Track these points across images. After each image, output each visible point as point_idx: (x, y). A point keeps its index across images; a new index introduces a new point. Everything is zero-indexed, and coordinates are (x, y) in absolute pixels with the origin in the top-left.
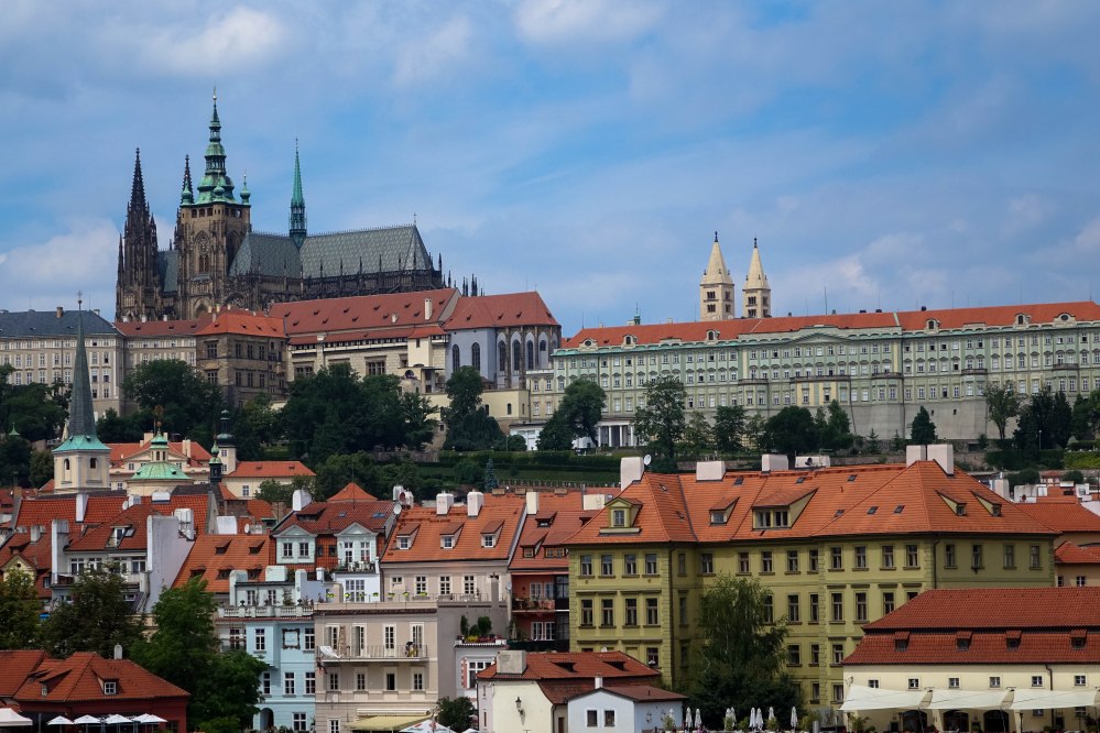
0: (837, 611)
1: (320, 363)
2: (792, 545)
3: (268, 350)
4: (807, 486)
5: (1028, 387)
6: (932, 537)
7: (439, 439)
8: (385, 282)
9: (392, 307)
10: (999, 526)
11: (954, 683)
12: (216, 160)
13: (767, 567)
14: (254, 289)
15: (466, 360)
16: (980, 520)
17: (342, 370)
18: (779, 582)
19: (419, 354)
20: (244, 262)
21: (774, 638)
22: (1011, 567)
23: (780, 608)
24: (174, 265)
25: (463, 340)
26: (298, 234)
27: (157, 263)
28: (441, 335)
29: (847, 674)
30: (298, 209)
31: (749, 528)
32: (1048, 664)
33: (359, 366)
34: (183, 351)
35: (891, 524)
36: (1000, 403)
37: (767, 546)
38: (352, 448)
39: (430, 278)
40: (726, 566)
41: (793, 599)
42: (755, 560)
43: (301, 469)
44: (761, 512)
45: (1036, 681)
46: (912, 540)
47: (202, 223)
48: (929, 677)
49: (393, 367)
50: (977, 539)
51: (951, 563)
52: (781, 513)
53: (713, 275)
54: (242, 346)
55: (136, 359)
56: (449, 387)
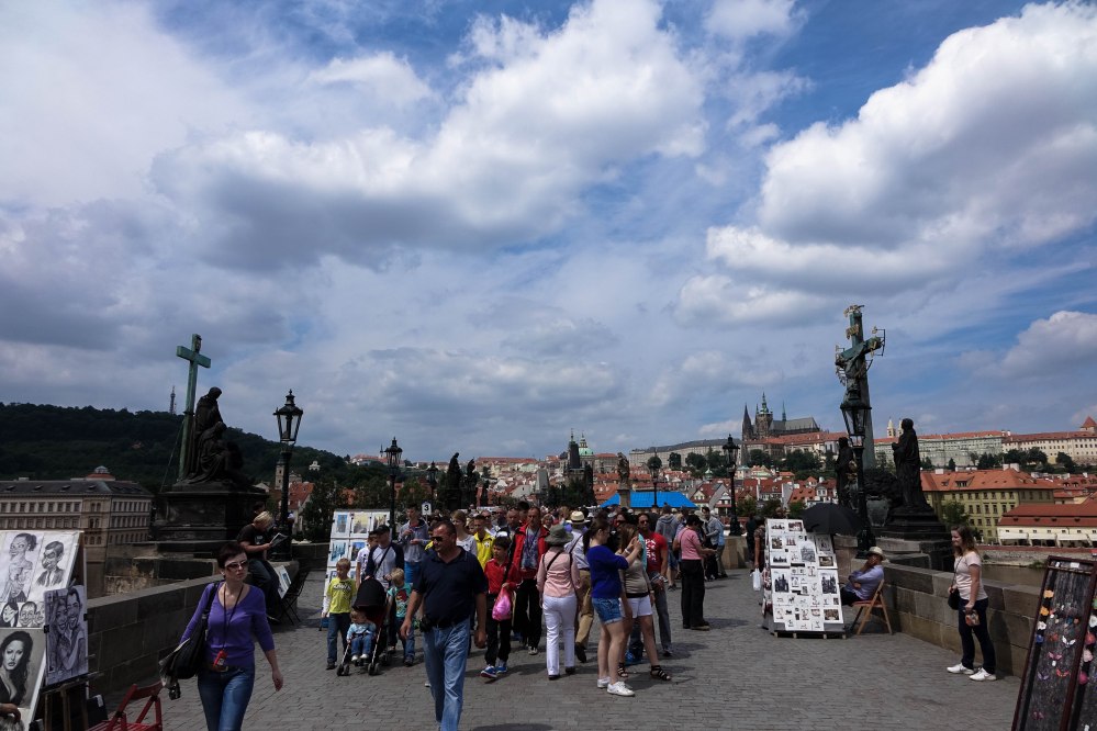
0: (987, 509)
1: (793, 450)
2: (969, 492)
3: (780, 447)
4: (971, 476)
5: (980, 452)
6: (1017, 490)
7: (824, 467)
8: (806, 431)
9: (810, 436)
10: (1036, 486)
11: (1035, 531)
12: (764, 404)
13: (961, 497)
14: (776, 433)
15: (829, 448)
16: (1030, 485)
17: (799, 451)
18: (966, 501)
19: (817, 447)
20: (772, 427)
21: (967, 517)
22: (1041, 498)
23: (967, 510)
24: (756, 427)
25: (828, 444)
26: (785, 420)
27: (751, 428)
28: (822, 443)
29: (998, 529)
30: (784, 415)
31: (955, 487)
32: (1067, 527)
33: (802, 449)
34: (760, 447)
35: (1003, 486)
36: (973, 457)
37: (961, 492)
38: (803, 469)
39: (817, 430)
40: (948, 498)
41: (971, 506)
42: (957, 496)
43: (791, 474)
44: (958, 483)
45: (1064, 531)
46: (1011, 491)
47: (762, 418)
48: (1026, 530)
49: (810, 450)
50: (1031, 490)
51: (1024, 497)
52: (965, 483)
53: (890, 427)
54: (774, 446)
55: (749, 449)
56: (826, 455)
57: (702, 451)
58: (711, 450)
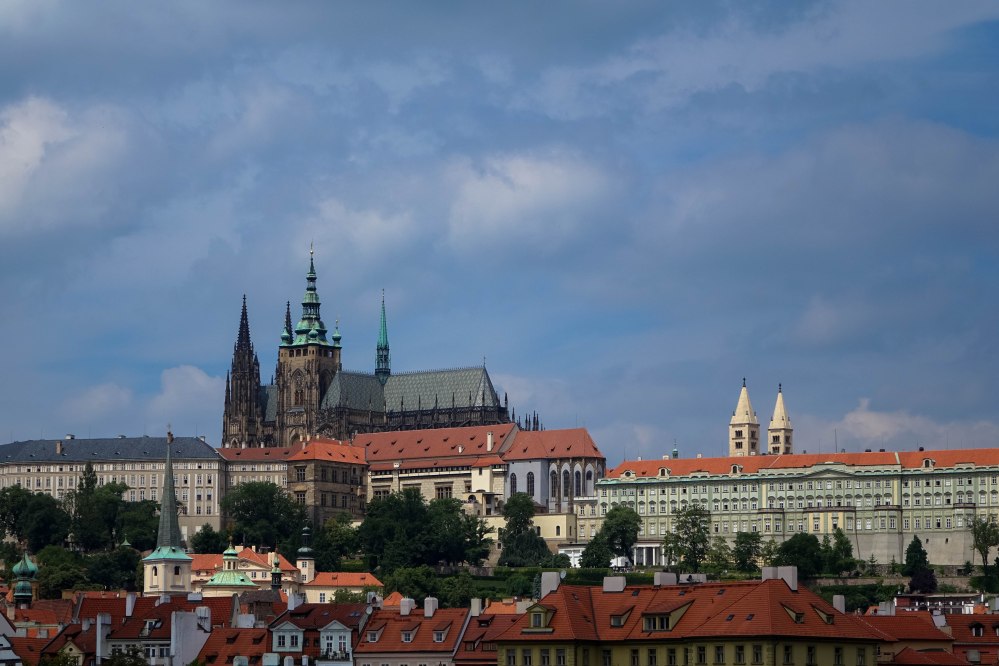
1: (396, 486)
2: (673, 644)
3: (351, 474)
4: (687, 597)
6: (774, 640)
7: (496, 556)
8: (457, 417)
9: (458, 438)
10: (831, 632)
12: (312, 306)
13: (652, 661)
14: (347, 421)
15: (522, 487)
16: (815, 627)
19: (481, 481)
20: (334, 396)
22: (840, 665)
24: (274, 398)
25: (520, 470)
26: (383, 372)
27: (259, 397)
28: (501, 464)
30: (383, 352)
31: (640, 629)
33: (428, 492)
34: (276, 475)
35: (743, 628)
36: (984, 534)
37: (652, 645)
38: (417, 563)
39: (496, 413)
40: (621, 659)
42: (644, 656)
43: (371, 580)
44: (649, 616)
46: (759, 641)
47: (298, 362)
49: (458, 492)
50: (812, 642)
51: (788, 661)
52: (665, 619)
53: (741, 416)
54: (328, 471)
55: (236, 480)
56: (506, 510)
57: (56, 483)
58: (90, 478)
